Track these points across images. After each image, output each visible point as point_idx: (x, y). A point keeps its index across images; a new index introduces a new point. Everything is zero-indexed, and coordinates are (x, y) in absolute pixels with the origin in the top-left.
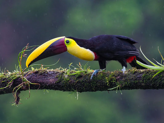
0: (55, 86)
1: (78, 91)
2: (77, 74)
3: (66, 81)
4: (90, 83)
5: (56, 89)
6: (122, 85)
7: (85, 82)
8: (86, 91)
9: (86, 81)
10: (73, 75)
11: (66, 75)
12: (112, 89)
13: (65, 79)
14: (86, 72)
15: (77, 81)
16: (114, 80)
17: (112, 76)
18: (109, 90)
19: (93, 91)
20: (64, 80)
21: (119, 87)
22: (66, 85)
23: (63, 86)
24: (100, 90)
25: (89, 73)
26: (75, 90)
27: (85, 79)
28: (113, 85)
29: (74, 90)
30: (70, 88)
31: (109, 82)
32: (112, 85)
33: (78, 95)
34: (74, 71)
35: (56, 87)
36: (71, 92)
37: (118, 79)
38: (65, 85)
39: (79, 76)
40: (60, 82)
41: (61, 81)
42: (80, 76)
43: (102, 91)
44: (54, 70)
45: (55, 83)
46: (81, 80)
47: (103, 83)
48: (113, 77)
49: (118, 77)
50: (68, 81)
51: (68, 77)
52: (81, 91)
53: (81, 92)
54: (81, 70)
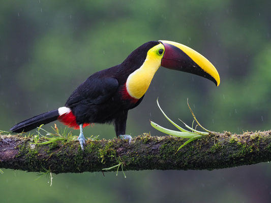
0: (14, 163)
1: (53, 172)
2: (52, 143)
3: (33, 154)
4: (72, 158)
5: (16, 168)
6: (126, 162)
7: (65, 157)
8: (66, 171)
9: (65, 155)
10: (44, 145)
11: (32, 144)
12: (110, 168)
13: (32, 152)
14: (66, 141)
15: (51, 154)
16: (114, 155)
17: (110, 147)
18: (105, 171)
19: (77, 171)
20: (29, 153)
21: (121, 166)
22: (33, 162)
23: (27, 164)
24: (89, 171)
25: (71, 142)
26: (48, 169)
27: (65, 152)
28: (111, 162)
29: (45, 169)
30: (40, 167)
31: (105, 156)
32: (109, 162)
33: (52, 178)
34: (45, 138)
35: (16, 164)
36: (41, 173)
37: (120, 153)
38: (30, 161)
39: (54, 146)
40: (22, 155)
41: (24, 155)
42: (56, 147)
43: (92, 171)
44: (13, 136)
45: (15, 158)
46: (58, 153)
47: (94, 159)
48: (112, 149)
49: (120, 149)
50: (37, 154)
51: (35, 148)
52: (56, 171)
53: (57, 173)
54: (57, 136)
